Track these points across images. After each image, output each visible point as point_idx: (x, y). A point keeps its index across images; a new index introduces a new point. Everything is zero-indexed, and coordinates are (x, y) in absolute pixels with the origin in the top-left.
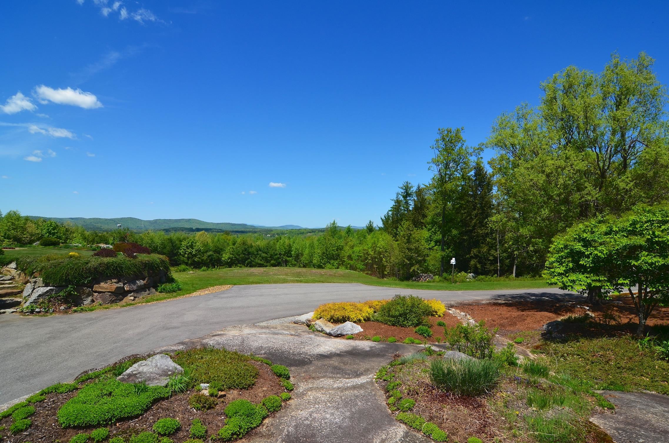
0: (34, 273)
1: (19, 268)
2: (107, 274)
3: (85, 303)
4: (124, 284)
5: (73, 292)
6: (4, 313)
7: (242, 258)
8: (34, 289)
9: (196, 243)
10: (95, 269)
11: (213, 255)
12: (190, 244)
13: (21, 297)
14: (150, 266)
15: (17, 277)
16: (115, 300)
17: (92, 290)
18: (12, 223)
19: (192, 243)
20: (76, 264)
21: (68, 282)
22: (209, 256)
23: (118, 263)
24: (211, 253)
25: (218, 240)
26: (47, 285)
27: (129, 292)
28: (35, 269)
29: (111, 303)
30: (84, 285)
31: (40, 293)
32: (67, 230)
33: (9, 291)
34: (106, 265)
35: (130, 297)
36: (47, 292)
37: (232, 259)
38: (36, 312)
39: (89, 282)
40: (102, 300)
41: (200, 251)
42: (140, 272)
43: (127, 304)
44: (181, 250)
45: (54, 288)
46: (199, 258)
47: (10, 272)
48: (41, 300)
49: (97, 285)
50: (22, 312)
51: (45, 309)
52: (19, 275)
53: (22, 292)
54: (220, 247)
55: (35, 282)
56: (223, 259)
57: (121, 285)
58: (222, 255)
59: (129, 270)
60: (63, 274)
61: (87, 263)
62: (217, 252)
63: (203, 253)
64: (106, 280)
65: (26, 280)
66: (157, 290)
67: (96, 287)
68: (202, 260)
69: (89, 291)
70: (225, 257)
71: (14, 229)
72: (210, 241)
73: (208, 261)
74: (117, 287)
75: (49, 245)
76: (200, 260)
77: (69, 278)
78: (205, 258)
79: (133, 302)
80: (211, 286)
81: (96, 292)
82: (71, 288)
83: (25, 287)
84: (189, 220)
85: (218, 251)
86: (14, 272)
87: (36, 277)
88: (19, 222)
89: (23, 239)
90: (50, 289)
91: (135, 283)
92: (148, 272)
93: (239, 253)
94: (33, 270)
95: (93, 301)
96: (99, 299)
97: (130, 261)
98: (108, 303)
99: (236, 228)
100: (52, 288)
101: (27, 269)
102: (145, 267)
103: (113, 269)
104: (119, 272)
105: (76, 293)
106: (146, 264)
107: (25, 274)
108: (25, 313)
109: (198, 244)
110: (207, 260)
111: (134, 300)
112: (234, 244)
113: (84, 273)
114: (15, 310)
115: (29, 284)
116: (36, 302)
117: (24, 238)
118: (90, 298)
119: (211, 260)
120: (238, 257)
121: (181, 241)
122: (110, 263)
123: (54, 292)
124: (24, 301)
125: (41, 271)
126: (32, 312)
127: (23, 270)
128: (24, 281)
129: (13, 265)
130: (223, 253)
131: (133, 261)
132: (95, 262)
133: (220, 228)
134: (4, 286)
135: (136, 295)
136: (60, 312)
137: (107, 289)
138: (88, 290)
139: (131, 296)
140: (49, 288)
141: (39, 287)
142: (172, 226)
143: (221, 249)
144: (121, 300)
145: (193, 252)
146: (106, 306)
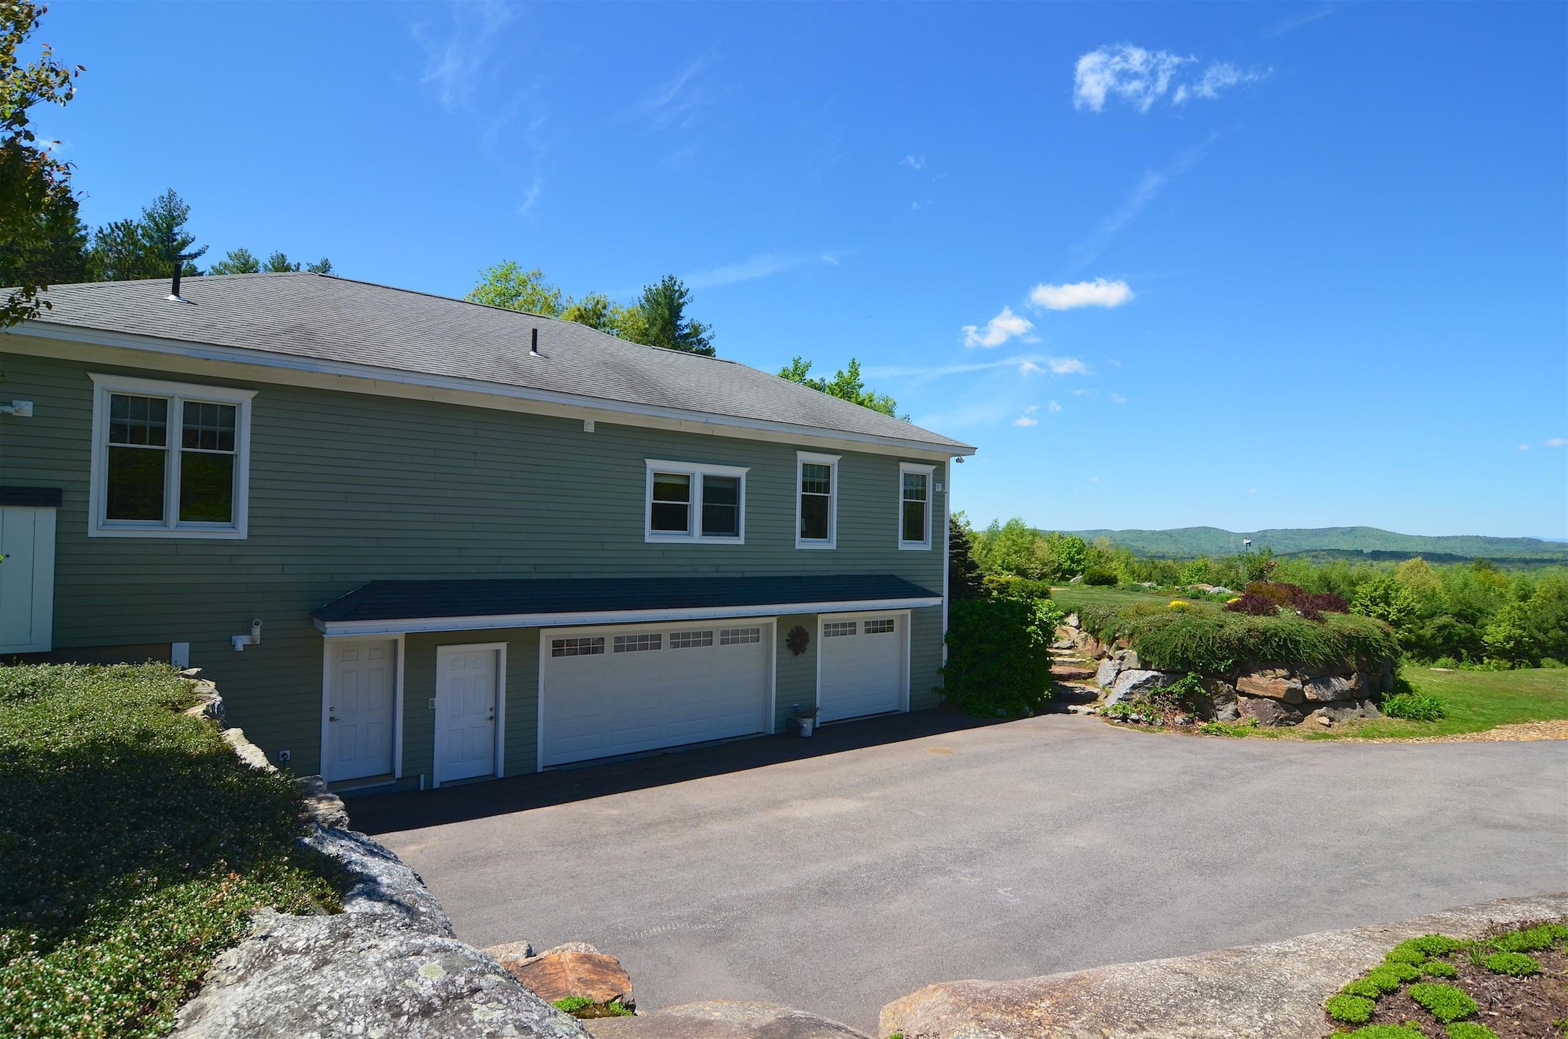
0: (1117, 638)
1: (1084, 627)
2: (1265, 654)
3: (1221, 715)
4: (1304, 683)
5: (1199, 687)
6: (1075, 712)
7: (1555, 640)
8: (1119, 672)
9: (1397, 591)
10: (1241, 640)
11: (1453, 626)
12: (1381, 592)
13: (1095, 684)
14: (1359, 645)
15: (1081, 643)
16: (1287, 718)
17: (1234, 689)
18: (1014, 540)
19: (1385, 589)
20: (1200, 626)
21: (1188, 665)
22: (1441, 628)
23: (1287, 630)
24: (1445, 619)
25: (1466, 585)
26: (1145, 666)
27: (1317, 704)
28: (1118, 630)
29: (1277, 726)
30: (1218, 675)
31: (1135, 682)
32: (1100, 555)
33: (1074, 670)
34: (1264, 633)
35: (1318, 718)
36: (1147, 681)
37: (1518, 642)
38: (1132, 720)
39: (1229, 669)
40: (1257, 715)
41: (1410, 612)
42: (1338, 656)
43: (1316, 734)
44: (1355, 606)
45: (1160, 674)
46: (1410, 631)
47: (1068, 633)
48: (1137, 697)
49: (1244, 679)
50: (1105, 715)
51: (1147, 716)
52: (1085, 640)
53: (1092, 675)
54: (1477, 604)
55: (1122, 658)
56: (1485, 638)
57: (1296, 684)
58: (1482, 627)
59: (1313, 650)
60: (1176, 647)
61: (1221, 627)
62: (1466, 618)
63: (1421, 618)
64: (1262, 670)
65: (1100, 652)
66: (1380, 708)
67: (1243, 683)
68: (1420, 637)
69: (1230, 691)
70: (1495, 633)
71: (1016, 552)
72: (1438, 585)
73: (1439, 641)
74: (1290, 690)
75: (1100, 583)
76: (1413, 638)
77: (1188, 657)
78: (1428, 632)
79: (1329, 731)
80: (1540, 719)
81: (1243, 694)
82: (1193, 678)
83: (1099, 664)
84: (1352, 530)
85: (1470, 615)
86: (1074, 633)
87: (1121, 649)
88: (1023, 540)
89: (1031, 571)
90: (1153, 676)
91: (1328, 685)
92: (1358, 659)
93: (1545, 625)
94: (1115, 633)
95: (1237, 714)
96: (1250, 710)
97: (1314, 628)
98: (1272, 724)
99: (1502, 551)
100: (1155, 673)
101: (1103, 629)
102: (1350, 645)
103: (1278, 646)
104: (1292, 653)
105: (1203, 691)
106: (1349, 637)
107: (1098, 641)
108: (1112, 718)
109: (1404, 593)
110: (1433, 637)
111: (1329, 726)
112: (1524, 598)
113: (1217, 648)
114: (1092, 710)
115: (1105, 660)
116: (1128, 700)
117: (1032, 568)
118: (1231, 707)
119: (1448, 639)
120: (1541, 636)
121: (1353, 584)
122: (1270, 629)
123: (1159, 684)
124: (1104, 694)
125: (1131, 635)
126: (1125, 719)
127: (1094, 632)
128: (1095, 654)
129: (1073, 620)
130: (1486, 621)
131: (1321, 629)
132: (1237, 625)
133: (1448, 551)
134: (1065, 659)
135: (1332, 714)
136: (1175, 727)
137: (1266, 689)
138: (1226, 688)
139: (1321, 715)
140: (1150, 673)
141: (1129, 669)
142: (1306, 545)
143: (1480, 611)
144: (1299, 720)
145: (1389, 613)
146: (1268, 730)
